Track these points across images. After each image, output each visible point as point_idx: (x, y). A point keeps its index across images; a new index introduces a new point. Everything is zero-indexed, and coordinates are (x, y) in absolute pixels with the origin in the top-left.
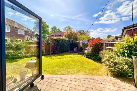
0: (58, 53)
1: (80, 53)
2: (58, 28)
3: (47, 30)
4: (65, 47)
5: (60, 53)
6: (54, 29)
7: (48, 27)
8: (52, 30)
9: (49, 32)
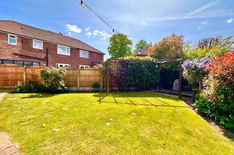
0: (128, 91)
1: (184, 96)
2: (148, 43)
3: (129, 49)
4: (145, 78)
5: (132, 91)
6: (142, 45)
7: (130, 43)
8: (138, 48)
9: (132, 51)
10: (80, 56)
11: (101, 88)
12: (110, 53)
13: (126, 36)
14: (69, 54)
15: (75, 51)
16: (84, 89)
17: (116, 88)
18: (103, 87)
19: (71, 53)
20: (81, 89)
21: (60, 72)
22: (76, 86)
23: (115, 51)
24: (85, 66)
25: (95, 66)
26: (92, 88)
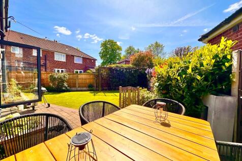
2: (136, 49)
3: (119, 55)
4: (126, 80)
6: (130, 51)
7: (119, 48)
8: (127, 53)
9: (122, 56)
10: (75, 62)
11: (95, 88)
12: (101, 58)
13: (116, 43)
14: (65, 61)
15: (70, 58)
16: (82, 89)
17: (106, 88)
18: (96, 87)
19: (67, 60)
20: (79, 89)
21: (64, 77)
22: (75, 87)
23: (106, 55)
24: (79, 71)
25: (89, 71)
26: (88, 88)
